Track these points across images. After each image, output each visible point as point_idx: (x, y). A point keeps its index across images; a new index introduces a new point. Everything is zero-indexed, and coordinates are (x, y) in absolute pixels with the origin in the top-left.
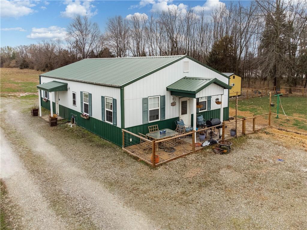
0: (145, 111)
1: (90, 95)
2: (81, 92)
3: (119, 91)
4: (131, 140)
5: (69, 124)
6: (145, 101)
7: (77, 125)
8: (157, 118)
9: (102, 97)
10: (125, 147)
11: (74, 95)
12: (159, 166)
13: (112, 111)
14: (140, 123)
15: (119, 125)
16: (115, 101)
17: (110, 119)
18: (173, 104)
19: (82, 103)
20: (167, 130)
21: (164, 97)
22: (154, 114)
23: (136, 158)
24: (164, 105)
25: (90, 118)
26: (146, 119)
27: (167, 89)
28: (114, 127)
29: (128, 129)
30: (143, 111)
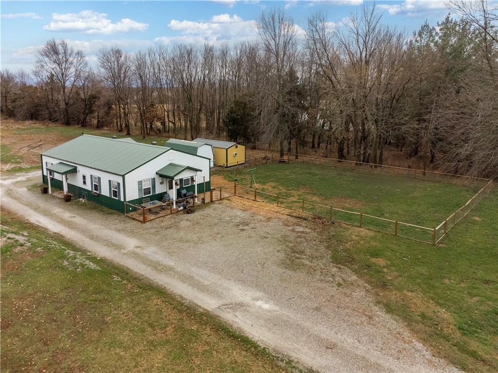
0: (140, 189)
1: (99, 178)
2: (91, 176)
3: (122, 177)
4: (131, 209)
5: (81, 199)
6: (140, 183)
7: (87, 200)
8: (150, 193)
9: (109, 180)
10: (127, 213)
11: (84, 177)
12: (147, 222)
13: (117, 190)
14: (137, 197)
15: (122, 200)
16: (119, 184)
17: (115, 195)
18: (162, 183)
19: (92, 183)
20: (156, 201)
21: (154, 178)
22: (147, 191)
23: (134, 219)
24: (155, 184)
25: (99, 195)
26: (141, 195)
27: (157, 173)
28: (119, 200)
29: (129, 202)
30: (139, 190)
